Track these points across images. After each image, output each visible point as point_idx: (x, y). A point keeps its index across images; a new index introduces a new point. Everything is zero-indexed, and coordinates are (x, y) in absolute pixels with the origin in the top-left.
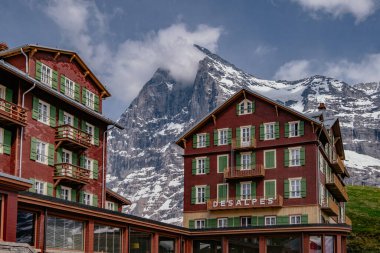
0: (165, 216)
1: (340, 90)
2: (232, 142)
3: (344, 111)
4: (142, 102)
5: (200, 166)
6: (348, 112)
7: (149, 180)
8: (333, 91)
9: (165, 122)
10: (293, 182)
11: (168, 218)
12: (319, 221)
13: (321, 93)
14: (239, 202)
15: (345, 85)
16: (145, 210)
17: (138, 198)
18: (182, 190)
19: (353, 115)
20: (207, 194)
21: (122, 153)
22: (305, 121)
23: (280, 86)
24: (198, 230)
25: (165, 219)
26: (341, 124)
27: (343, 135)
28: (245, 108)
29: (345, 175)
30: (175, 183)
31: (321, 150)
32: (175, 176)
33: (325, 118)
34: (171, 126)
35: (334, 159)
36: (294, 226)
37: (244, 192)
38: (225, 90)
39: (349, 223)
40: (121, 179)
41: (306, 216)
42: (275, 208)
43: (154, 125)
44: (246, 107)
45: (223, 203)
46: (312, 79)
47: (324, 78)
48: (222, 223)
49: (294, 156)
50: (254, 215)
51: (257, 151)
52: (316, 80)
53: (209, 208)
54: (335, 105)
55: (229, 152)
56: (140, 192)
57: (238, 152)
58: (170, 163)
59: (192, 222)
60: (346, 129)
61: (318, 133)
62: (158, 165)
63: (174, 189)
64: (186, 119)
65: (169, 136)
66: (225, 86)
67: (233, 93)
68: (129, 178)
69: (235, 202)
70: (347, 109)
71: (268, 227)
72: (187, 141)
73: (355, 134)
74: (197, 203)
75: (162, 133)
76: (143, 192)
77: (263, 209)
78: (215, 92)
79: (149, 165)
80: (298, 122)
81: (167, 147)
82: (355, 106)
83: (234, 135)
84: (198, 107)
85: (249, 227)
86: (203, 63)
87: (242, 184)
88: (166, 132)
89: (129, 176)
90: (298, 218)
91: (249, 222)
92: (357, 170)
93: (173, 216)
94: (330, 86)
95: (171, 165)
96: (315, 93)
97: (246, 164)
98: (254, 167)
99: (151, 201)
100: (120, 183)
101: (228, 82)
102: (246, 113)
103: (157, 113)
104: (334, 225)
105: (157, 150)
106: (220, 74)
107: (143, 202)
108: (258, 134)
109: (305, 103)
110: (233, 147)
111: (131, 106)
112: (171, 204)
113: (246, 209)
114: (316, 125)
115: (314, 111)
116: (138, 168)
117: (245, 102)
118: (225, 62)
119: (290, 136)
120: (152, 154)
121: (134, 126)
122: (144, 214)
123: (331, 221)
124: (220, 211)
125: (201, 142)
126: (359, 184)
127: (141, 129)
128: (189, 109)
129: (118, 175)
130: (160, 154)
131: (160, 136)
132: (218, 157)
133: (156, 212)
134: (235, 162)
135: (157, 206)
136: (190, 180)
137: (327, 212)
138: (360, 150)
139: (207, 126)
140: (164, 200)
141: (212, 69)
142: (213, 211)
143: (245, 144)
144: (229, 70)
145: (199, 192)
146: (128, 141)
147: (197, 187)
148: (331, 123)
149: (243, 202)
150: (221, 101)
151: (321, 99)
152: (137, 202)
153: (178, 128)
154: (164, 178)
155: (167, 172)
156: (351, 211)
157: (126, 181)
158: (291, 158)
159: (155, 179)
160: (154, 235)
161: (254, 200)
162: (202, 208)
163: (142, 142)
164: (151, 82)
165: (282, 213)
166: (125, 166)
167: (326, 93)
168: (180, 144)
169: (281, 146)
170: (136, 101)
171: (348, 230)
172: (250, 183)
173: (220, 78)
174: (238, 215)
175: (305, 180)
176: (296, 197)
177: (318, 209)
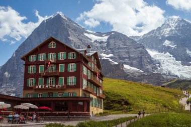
5: (31, 70)
10: (71, 78)
12: (81, 95)
14: (47, 86)
20: (34, 82)
22: (77, 53)
24: (30, 98)
31: (85, 65)
37: (50, 82)
41: (76, 93)
42: (63, 89)
44: (53, 45)
45: (40, 86)
48: (40, 95)
49: (72, 67)
50: (54, 92)
51: (57, 63)
53: (34, 89)
55: (45, 64)
59: (27, 94)
61: (82, 58)
69: (45, 86)
72: (26, 58)
74: (29, 86)
77: (57, 90)
80: (74, 53)
85: (52, 97)
87: (50, 78)
91: (52, 95)
97: (52, 70)
98: (55, 71)
102: (52, 47)
108: (57, 57)
113: (50, 90)
114: (81, 54)
117: (53, 43)
119: (71, 59)
124: (38, 90)
125: (32, 59)
132: (40, 66)
142: (36, 90)
143: (51, 61)
145: (31, 82)
147: (30, 79)
149: (49, 86)
158: (70, 68)
161: (54, 86)
165: (66, 92)
168: (23, 59)
169: (67, 62)
172: (53, 78)
175: (76, 78)
176: (72, 85)
177: (81, 90)
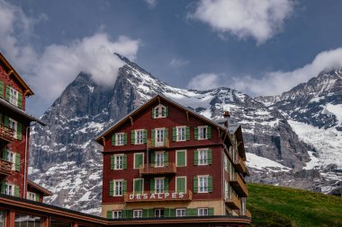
0: (85, 206)
1: (243, 100)
2: (148, 141)
3: (246, 119)
4: (65, 101)
5: (118, 162)
6: (249, 120)
7: (70, 173)
8: (237, 101)
9: (86, 121)
10: (201, 179)
11: (88, 208)
12: (223, 213)
13: (226, 103)
14: (153, 196)
15: (247, 97)
16: (66, 201)
17: (59, 190)
18: (101, 183)
19: (254, 123)
20: (124, 187)
21: (45, 148)
22: (213, 127)
23: (191, 94)
24: (115, 220)
25: (85, 209)
26: (243, 130)
27: (245, 140)
28: (160, 113)
29: (246, 174)
30: (95, 177)
31: (225, 151)
32: (95, 171)
33: (229, 124)
34: (92, 125)
35: (237, 161)
36: (202, 217)
37: (158, 186)
38: (142, 95)
39: (249, 215)
40: (43, 171)
41: (212, 209)
42: (185, 201)
43: (76, 123)
44: (160, 111)
45: (138, 195)
46: (219, 90)
47: (229, 90)
48: (138, 214)
49: (202, 156)
50: (166, 207)
51: (170, 150)
52: (222, 91)
53: (126, 200)
54: (238, 113)
55: (145, 151)
56: (61, 184)
57: (153, 151)
58: (90, 158)
59: (109, 212)
60: (247, 135)
61: (223, 138)
62: (79, 159)
63: (93, 182)
64: (106, 119)
65: (90, 134)
66: (142, 91)
67: (149, 98)
68: (51, 171)
69: (149, 196)
70: (248, 117)
71: (179, 218)
72: (106, 139)
73: (255, 139)
74: (115, 195)
75: (83, 131)
76: (64, 184)
77: (175, 202)
78: (133, 96)
79: (70, 159)
80: (206, 127)
81: (87, 143)
82: (255, 116)
83: (150, 135)
84: (118, 109)
85: (162, 218)
86: (122, 70)
87: (156, 179)
88: (87, 130)
89: (50, 169)
90: (205, 210)
91: (162, 213)
92: (256, 170)
93: (93, 207)
94: (234, 97)
95: (92, 160)
96: (221, 102)
97: (160, 162)
98: (167, 164)
99: (71, 193)
100: (42, 175)
101: (145, 88)
102: (160, 116)
103: (79, 113)
104: (236, 217)
105: (79, 146)
106: (138, 80)
107: (64, 194)
108: (171, 136)
109: (213, 110)
110: (148, 146)
111: (54, 105)
112: (91, 196)
113: (160, 202)
114: (221, 130)
115: (220, 118)
116: (59, 162)
117: (160, 107)
118: (142, 71)
119: (199, 139)
120: (73, 149)
121: (56, 123)
122: (65, 204)
123: (234, 214)
124: (135, 203)
125: (119, 140)
126: (258, 182)
127: (64, 126)
128: (109, 110)
129: (40, 167)
130: (81, 150)
131: (81, 134)
132: (135, 154)
133: (76, 202)
134: (150, 159)
135: (77, 197)
136: (108, 175)
137: (230, 206)
138: (259, 153)
139: (125, 126)
140: (84, 192)
141: (131, 76)
142: (129, 203)
143: (159, 144)
144: (146, 78)
145: (116, 186)
146: (50, 137)
147: (115, 181)
148: (235, 129)
149: (157, 196)
150: (138, 104)
151: (227, 108)
152: (58, 193)
153: (99, 127)
154: (84, 172)
155: (87, 167)
156: (250, 205)
157: (47, 173)
158: (199, 158)
159: (76, 173)
160: (74, 224)
161: (167, 194)
162: (119, 200)
163: (64, 138)
164: (74, 84)
165: (192, 206)
166: (47, 159)
167: (231, 103)
168: (100, 141)
169: (192, 147)
170: (59, 100)
171: (248, 221)
172: (163, 178)
173: (138, 85)
174: (152, 207)
175: (211, 177)
176: (203, 192)
177: (222, 202)
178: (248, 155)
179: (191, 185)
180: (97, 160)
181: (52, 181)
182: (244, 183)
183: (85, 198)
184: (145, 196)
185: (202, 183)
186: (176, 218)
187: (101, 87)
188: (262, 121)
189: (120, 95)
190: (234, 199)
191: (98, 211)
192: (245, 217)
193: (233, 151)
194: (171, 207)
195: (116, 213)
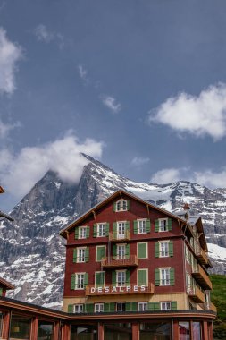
0: (47, 300)
1: (202, 193)
2: (110, 234)
3: (206, 210)
4: (33, 198)
5: (80, 255)
6: (210, 211)
7: (34, 266)
8: (196, 193)
9: (52, 215)
10: (163, 271)
11: (50, 301)
12: (187, 307)
13: (186, 195)
14: (114, 289)
15: (206, 189)
16: (28, 294)
17: (22, 283)
18: (63, 276)
19: (214, 214)
20: (86, 280)
21: (12, 241)
22: (173, 219)
23: (152, 188)
24: (76, 314)
25: (46, 302)
26: (203, 221)
27: (205, 230)
28: (121, 206)
29: (208, 266)
30: (58, 269)
31: (186, 243)
32: (58, 263)
33: (189, 216)
34: (58, 219)
35: (199, 252)
36: (164, 312)
37: (119, 279)
38: (105, 190)
39: (215, 309)
40: (8, 264)
41: (175, 303)
42: (148, 295)
43: (42, 217)
44: (122, 205)
45: (100, 289)
46: (178, 183)
47: (188, 183)
48: (99, 308)
49: (163, 248)
50: (127, 301)
51: (131, 243)
52: (181, 184)
53: (87, 294)
54: (198, 205)
55: (106, 244)
56: (25, 277)
57: (115, 243)
58: (54, 251)
59: (70, 306)
60: (208, 226)
61: (183, 229)
62: (44, 252)
63: (56, 275)
64: (70, 213)
65: (55, 227)
66: (105, 186)
67: (112, 192)
68: (16, 264)
69: (111, 288)
70: (208, 208)
71: (141, 312)
72: (72, 230)
73: (216, 230)
74: (76, 288)
75: (49, 224)
76: (27, 277)
77: (136, 295)
78: (96, 191)
79: (35, 252)
80: (166, 219)
81: (52, 237)
82: (215, 207)
83: (112, 228)
84: (82, 203)
85: (124, 313)
86: (87, 168)
87: (117, 272)
88: (52, 224)
89: (16, 262)
90: (168, 304)
91: (124, 308)
92: (220, 261)
93: (55, 300)
94: (194, 190)
95: (56, 253)
96: (181, 195)
97: (122, 255)
98: (128, 257)
99: (34, 286)
100: (7, 268)
101: (108, 183)
102: (122, 210)
103: (45, 208)
104: (200, 311)
105: (43, 239)
106: (101, 177)
107: (27, 287)
108: (132, 229)
109: (174, 203)
110: (110, 239)
111: (23, 201)
112: (54, 289)
113: (121, 295)
114: (181, 222)
115: (180, 210)
116: (24, 255)
117: (122, 201)
118: (105, 167)
119: (160, 231)
120: (38, 242)
121: (24, 217)
122: (28, 297)
123: (199, 307)
124: (98, 296)
125: (81, 233)
126: (222, 273)
127: (31, 220)
128: (74, 204)
129: (6, 260)
130: (45, 243)
131: (47, 227)
132: (97, 247)
133: (39, 296)
134: (112, 253)
135: (40, 290)
136: (71, 267)
137: (194, 299)
138: (221, 243)
139: (88, 220)
140: (47, 285)
141: (95, 173)
142: (90, 297)
143: (120, 237)
144: (109, 174)
145: (78, 280)
146: (17, 231)
147: (76, 274)
148: (195, 221)
149: (118, 289)
150: (102, 199)
151: (187, 200)
152: (22, 286)
153: (63, 221)
154: (48, 264)
155: (51, 259)
156: (215, 298)
157: (13, 266)
158: (161, 250)
159: (40, 266)
160: (34, 318)
161: (128, 287)
162: (81, 294)
163: (30, 232)
164: (42, 182)
165: (154, 299)
166: (13, 253)
167: (191, 195)
168: (64, 235)
169: (153, 240)
170: (28, 196)
171: (213, 316)
172: (124, 271)
173: (101, 180)
174: (113, 301)
175: (173, 269)
176: (166, 284)
177: (185, 296)
178: (210, 246)
179: (153, 278)
180: (60, 252)
181: (16, 274)
182: (207, 274)
183: (48, 291)
184: (107, 289)
185: (164, 275)
186: (137, 313)
187: (67, 183)
188: (222, 212)
189: (85, 190)
190: (197, 292)
191: (59, 305)
192: (211, 311)
193: (194, 243)
194: (133, 301)
195: (77, 307)
